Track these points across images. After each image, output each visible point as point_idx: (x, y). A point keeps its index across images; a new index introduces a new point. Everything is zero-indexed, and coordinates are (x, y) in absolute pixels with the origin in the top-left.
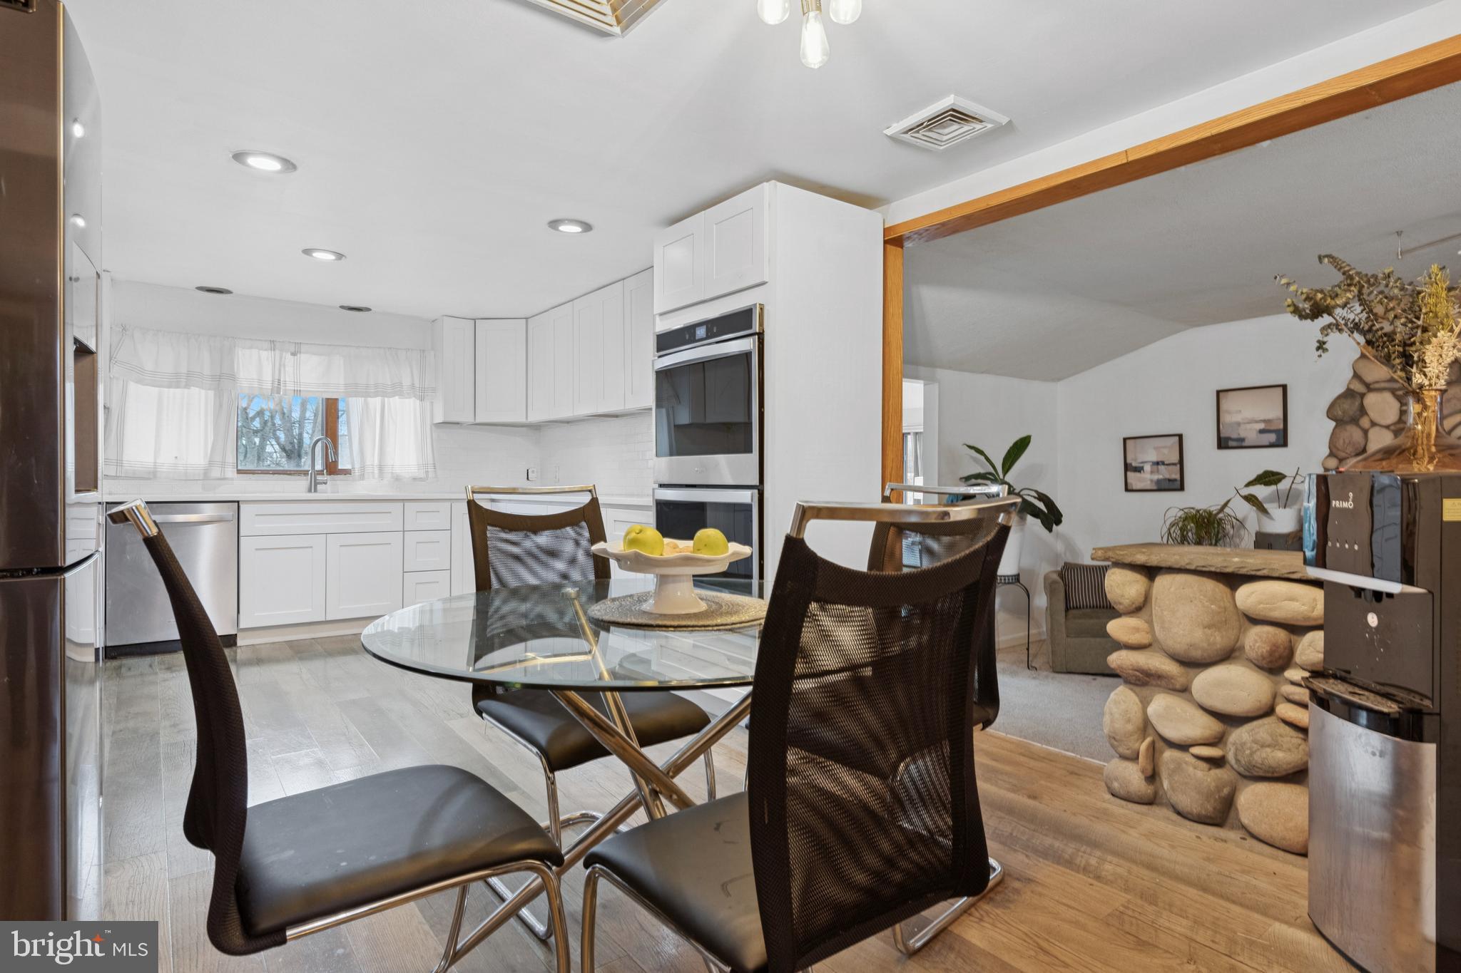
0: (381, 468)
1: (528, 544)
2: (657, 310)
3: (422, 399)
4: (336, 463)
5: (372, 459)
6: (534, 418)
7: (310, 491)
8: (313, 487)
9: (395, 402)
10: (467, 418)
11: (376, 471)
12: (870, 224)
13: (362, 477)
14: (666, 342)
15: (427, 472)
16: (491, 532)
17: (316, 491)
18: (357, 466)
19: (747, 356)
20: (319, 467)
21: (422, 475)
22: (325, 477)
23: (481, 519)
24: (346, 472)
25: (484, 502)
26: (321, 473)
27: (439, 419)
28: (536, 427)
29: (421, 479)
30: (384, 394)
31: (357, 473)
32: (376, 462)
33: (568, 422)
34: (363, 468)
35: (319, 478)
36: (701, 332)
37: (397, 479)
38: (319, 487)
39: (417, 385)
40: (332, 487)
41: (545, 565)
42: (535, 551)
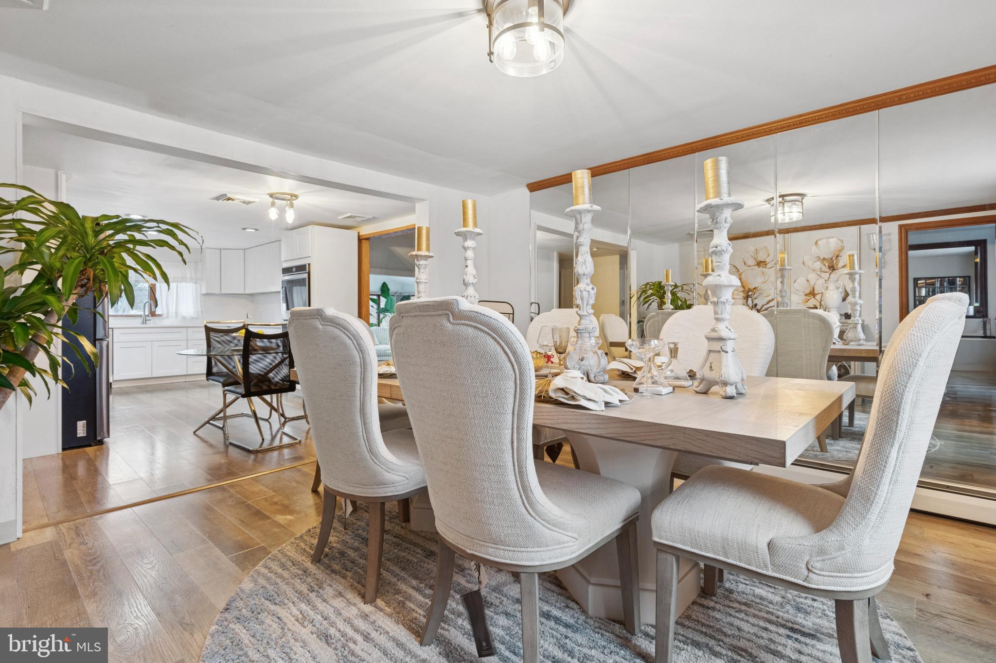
0: (176, 313)
1: (222, 338)
2: (283, 259)
3: (196, 283)
4: (155, 312)
5: (172, 310)
6: (247, 292)
7: (143, 323)
8: (145, 322)
9: (183, 285)
10: (217, 291)
11: (174, 315)
12: (353, 235)
13: (167, 317)
14: (286, 271)
15: (198, 315)
16: (212, 334)
17: (146, 323)
18: (165, 312)
19: (304, 280)
20: (147, 313)
21: (196, 316)
22: (150, 318)
23: (208, 330)
24: (160, 315)
25: (209, 325)
26: (148, 316)
27: (204, 292)
28: (252, 295)
29: (196, 318)
30: (178, 282)
31: (165, 315)
32: (174, 311)
33: (264, 293)
34: (168, 313)
35: (147, 318)
36: (294, 269)
37: (184, 318)
38: (147, 322)
39: (193, 277)
40: (153, 322)
41: (228, 345)
42: (225, 341)
